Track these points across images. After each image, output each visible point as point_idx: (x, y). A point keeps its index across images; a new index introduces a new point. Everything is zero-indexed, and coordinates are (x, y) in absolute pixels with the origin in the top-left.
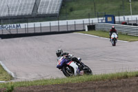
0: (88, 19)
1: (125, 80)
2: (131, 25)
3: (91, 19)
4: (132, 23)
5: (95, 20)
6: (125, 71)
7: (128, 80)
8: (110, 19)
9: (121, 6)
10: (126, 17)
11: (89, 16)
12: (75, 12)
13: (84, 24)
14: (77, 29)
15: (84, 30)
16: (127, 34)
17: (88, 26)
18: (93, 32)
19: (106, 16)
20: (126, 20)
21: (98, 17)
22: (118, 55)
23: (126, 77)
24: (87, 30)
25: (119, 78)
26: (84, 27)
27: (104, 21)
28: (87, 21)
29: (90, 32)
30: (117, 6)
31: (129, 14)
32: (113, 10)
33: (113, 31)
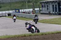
0: (8, 11)
1: (24, 37)
2: (27, 13)
3: (9, 11)
4: (27, 12)
5: (11, 12)
6: (24, 33)
7: (26, 37)
8: (17, 11)
9: (22, 5)
10: (25, 10)
11: (8, 10)
12: (2, 8)
13: (6, 13)
14: (3, 15)
15: (6, 16)
16: (25, 18)
17: (8, 14)
18: (10, 17)
19: (16, 10)
20: (25, 11)
21: (12, 10)
22: (21, 26)
23: (25, 36)
24: (7, 16)
25: (22, 37)
26: (6, 14)
27: (15, 12)
28: (7, 12)
29: (9, 17)
30: (20, 5)
31: (26, 9)
32: (19, 7)
33: (14, 16)
